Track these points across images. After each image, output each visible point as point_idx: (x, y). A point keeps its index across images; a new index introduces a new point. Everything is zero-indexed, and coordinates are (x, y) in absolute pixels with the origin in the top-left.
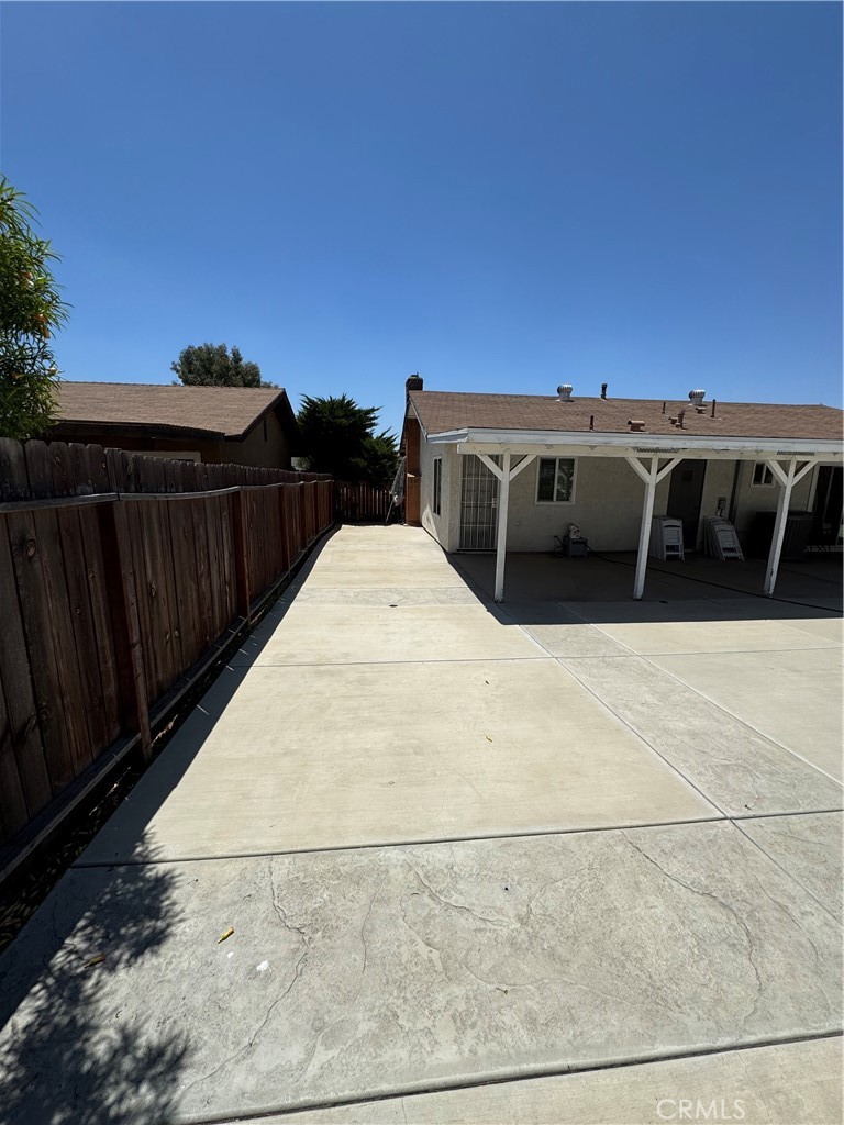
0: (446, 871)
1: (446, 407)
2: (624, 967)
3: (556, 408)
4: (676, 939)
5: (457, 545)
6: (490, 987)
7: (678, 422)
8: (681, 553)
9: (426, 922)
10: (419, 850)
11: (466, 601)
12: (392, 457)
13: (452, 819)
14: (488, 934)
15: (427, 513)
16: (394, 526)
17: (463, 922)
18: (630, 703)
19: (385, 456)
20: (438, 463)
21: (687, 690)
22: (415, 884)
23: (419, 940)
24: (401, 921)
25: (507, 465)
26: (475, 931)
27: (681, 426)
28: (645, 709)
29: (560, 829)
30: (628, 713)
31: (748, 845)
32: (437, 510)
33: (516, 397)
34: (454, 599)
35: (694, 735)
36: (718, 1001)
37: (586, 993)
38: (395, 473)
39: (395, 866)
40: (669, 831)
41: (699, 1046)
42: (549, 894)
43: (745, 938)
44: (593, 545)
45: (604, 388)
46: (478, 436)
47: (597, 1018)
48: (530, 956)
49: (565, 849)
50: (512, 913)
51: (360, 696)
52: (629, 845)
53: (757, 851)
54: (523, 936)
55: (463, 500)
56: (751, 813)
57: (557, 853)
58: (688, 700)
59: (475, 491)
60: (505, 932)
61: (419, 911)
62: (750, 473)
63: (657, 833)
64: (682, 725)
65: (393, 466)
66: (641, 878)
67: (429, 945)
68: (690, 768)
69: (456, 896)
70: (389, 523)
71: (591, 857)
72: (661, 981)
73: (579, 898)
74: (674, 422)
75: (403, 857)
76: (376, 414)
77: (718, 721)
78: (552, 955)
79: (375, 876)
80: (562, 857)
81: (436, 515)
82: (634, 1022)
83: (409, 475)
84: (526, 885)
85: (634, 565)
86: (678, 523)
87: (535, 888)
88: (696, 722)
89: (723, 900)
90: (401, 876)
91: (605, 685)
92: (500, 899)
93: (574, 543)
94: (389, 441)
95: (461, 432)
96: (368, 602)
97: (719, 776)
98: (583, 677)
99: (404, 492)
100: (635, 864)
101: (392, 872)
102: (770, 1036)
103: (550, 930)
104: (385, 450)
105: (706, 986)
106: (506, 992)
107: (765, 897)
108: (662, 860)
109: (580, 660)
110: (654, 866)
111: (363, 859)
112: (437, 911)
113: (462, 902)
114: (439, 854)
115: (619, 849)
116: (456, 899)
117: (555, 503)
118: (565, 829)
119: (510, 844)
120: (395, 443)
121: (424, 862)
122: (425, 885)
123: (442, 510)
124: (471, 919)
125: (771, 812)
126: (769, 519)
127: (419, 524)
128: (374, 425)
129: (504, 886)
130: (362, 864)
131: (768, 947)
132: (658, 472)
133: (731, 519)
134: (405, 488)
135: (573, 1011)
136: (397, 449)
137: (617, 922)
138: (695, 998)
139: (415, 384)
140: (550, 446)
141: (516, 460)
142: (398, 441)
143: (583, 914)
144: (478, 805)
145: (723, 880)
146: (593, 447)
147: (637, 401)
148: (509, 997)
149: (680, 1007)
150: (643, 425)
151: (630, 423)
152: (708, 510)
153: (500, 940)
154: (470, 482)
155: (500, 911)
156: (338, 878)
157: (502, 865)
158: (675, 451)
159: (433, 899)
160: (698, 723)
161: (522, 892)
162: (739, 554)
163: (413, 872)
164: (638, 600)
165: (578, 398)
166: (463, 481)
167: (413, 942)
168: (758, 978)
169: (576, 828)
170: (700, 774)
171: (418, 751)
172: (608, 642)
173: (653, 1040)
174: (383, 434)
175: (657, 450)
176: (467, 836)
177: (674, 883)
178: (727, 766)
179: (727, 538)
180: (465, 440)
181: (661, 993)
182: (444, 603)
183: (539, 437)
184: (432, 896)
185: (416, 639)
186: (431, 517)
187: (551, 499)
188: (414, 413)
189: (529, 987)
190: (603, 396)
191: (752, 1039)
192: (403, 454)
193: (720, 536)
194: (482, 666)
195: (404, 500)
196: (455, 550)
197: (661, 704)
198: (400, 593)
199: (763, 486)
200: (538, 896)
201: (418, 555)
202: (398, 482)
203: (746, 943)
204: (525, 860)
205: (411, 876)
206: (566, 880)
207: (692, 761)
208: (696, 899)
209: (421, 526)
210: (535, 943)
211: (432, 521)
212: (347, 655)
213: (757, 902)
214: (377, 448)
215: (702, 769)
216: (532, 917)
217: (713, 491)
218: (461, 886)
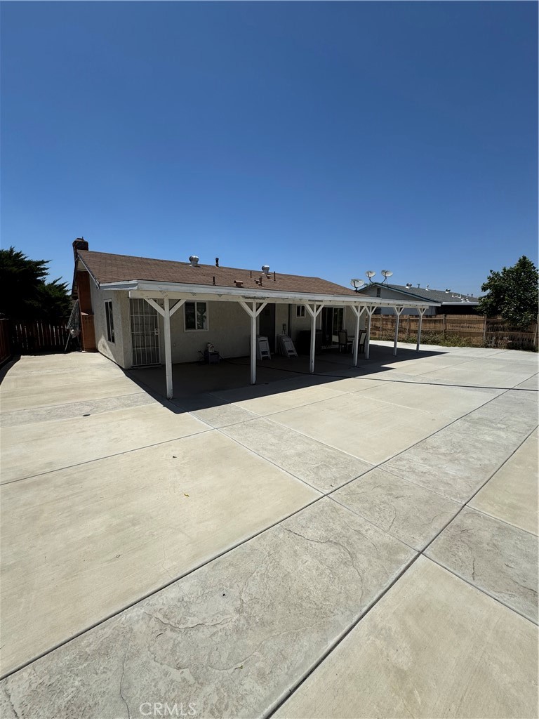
0: (179, 604)
1: (110, 264)
2: (301, 606)
3: (189, 270)
4: (321, 574)
5: (132, 364)
6: (231, 671)
7: (259, 283)
8: (269, 355)
9: (173, 652)
10: (152, 600)
11: (146, 402)
12: (66, 300)
13: (175, 563)
14: (220, 633)
15: (102, 342)
16: (73, 354)
17: (200, 635)
18: (265, 446)
19: (58, 299)
20: (109, 306)
21: (290, 431)
22: (157, 627)
23: (171, 669)
24: (153, 663)
25: (167, 306)
26: (210, 637)
27: (261, 285)
28: (273, 448)
29: (247, 538)
30: (265, 452)
31: (338, 506)
32: (111, 339)
33: (162, 261)
34: (136, 402)
35: (299, 455)
36: (347, 598)
37: (287, 635)
38: (69, 313)
39: (138, 622)
40: (302, 514)
41: (347, 628)
42: (250, 585)
43: (349, 556)
44: (222, 355)
45: (217, 260)
46: (145, 286)
47: (297, 647)
48: (250, 632)
49: (253, 550)
50: (231, 609)
51: (72, 495)
52: (285, 531)
53: (342, 507)
54: (243, 621)
55: (132, 331)
56: (334, 488)
57: (249, 555)
58: (292, 437)
59: (142, 324)
60: (231, 626)
61: (165, 647)
62: (294, 311)
63: (297, 517)
64: (293, 451)
65: (66, 307)
66: (296, 547)
67: (179, 668)
68: (303, 474)
69: (190, 619)
70: (68, 351)
71: (268, 547)
72: (321, 603)
73: (268, 577)
74: (257, 282)
75: (142, 611)
76: (46, 265)
77: (307, 444)
78: (263, 623)
79: (122, 639)
80: (252, 555)
81: (111, 343)
82: (315, 636)
83: (83, 314)
84: (235, 585)
85: (249, 365)
86: (266, 339)
87: (241, 585)
88: (299, 448)
89: (335, 541)
90: (144, 627)
91: (249, 439)
92: (222, 604)
93: (211, 355)
94: (61, 287)
95: (131, 282)
96: (61, 416)
97: (316, 474)
98: (236, 437)
99: (80, 327)
100: (291, 541)
101: (136, 628)
102: (372, 602)
103: (257, 607)
104: (58, 294)
105: (340, 593)
106: (241, 668)
107: (351, 530)
108: (303, 532)
109: (231, 427)
110: (300, 537)
111: (107, 631)
112: (179, 639)
113: (196, 620)
114: (172, 593)
115: (281, 536)
116: (192, 621)
117: (197, 330)
118: (249, 537)
119: (219, 562)
120: (66, 289)
121: (159, 607)
122: (166, 624)
123: (116, 339)
124: (206, 630)
125: (342, 485)
126: (307, 334)
127: (95, 350)
128: (45, 274)
129: (222, 593)
130: (107, 635)
131: (359, 556)
132: (257, 310)
133: (289, 335)
134: (80, 323)
135: (283, 652)
136: (69, 293)
137: (291, 581)
138: (338, 603)
139: (80, 245)
140: (194, 294)
141: (173, 303)
142: (70, 287)
143: (272, 586)
144: (190, 545)
145: (332, 530)
146: (220, 295)
147: (236, 269)
148: (244, 669)
149: (332, 612)
150: (242, 283)
151: (235, 282)
152: (279, 331)
153: (229, 633)
154: (137, 318)
155: (224, 613)
156: (86, 660)
157: (217, 580)
158: (264, 298)
159: (174, 631)
160: (300, 448)
161: (234, 592)
162: (295, 353)
163: (153, 619)
164: (253, 385)
165: (202, 265)
166: (132, 317)
167: (166, 674)
168: (359, 574)
169: (255, 533)
170: (308, 475)
171: (134, 523)
172: (244, 412)
173: (326, 640)
174: (55, 282)
175: (254, 298)
176: (188, 571)
177: (312, 543)
178: (318, 467)
179: (289, 345)
180: (136, 288)
181: (323, 610)
182: (129, 406)
183: (188, 288)
184: (173, 629)
185: (113, 437)
186: (106, 344)
187: (194, 328)
188: (82, 267)
189: (254, 654)
190: (217, 265)
191: (365, 608)
192: (75, 298)
193: (286, 344)
194: (170, 445)
195: (80, 334)
196: (129, 367)
197: (280, 442)
198: (90, 405)
199: (301, 317)
200: (244, 589)
201: (100, 373)
202: (73, 319)
203: (350, 559)
204: (231, 569)
205: (152, 623)
206: (258, 570)
207: (302, 469)
208: (324, 546)
209: (98, 352)
210: (251, 623)
211: (107, 347)
212: (50, 464)
213: (348, 534)
214: (50, 293)
215: (308, 473)
216: (244, 605)
217: (280, 320)
218: (193, 609)
